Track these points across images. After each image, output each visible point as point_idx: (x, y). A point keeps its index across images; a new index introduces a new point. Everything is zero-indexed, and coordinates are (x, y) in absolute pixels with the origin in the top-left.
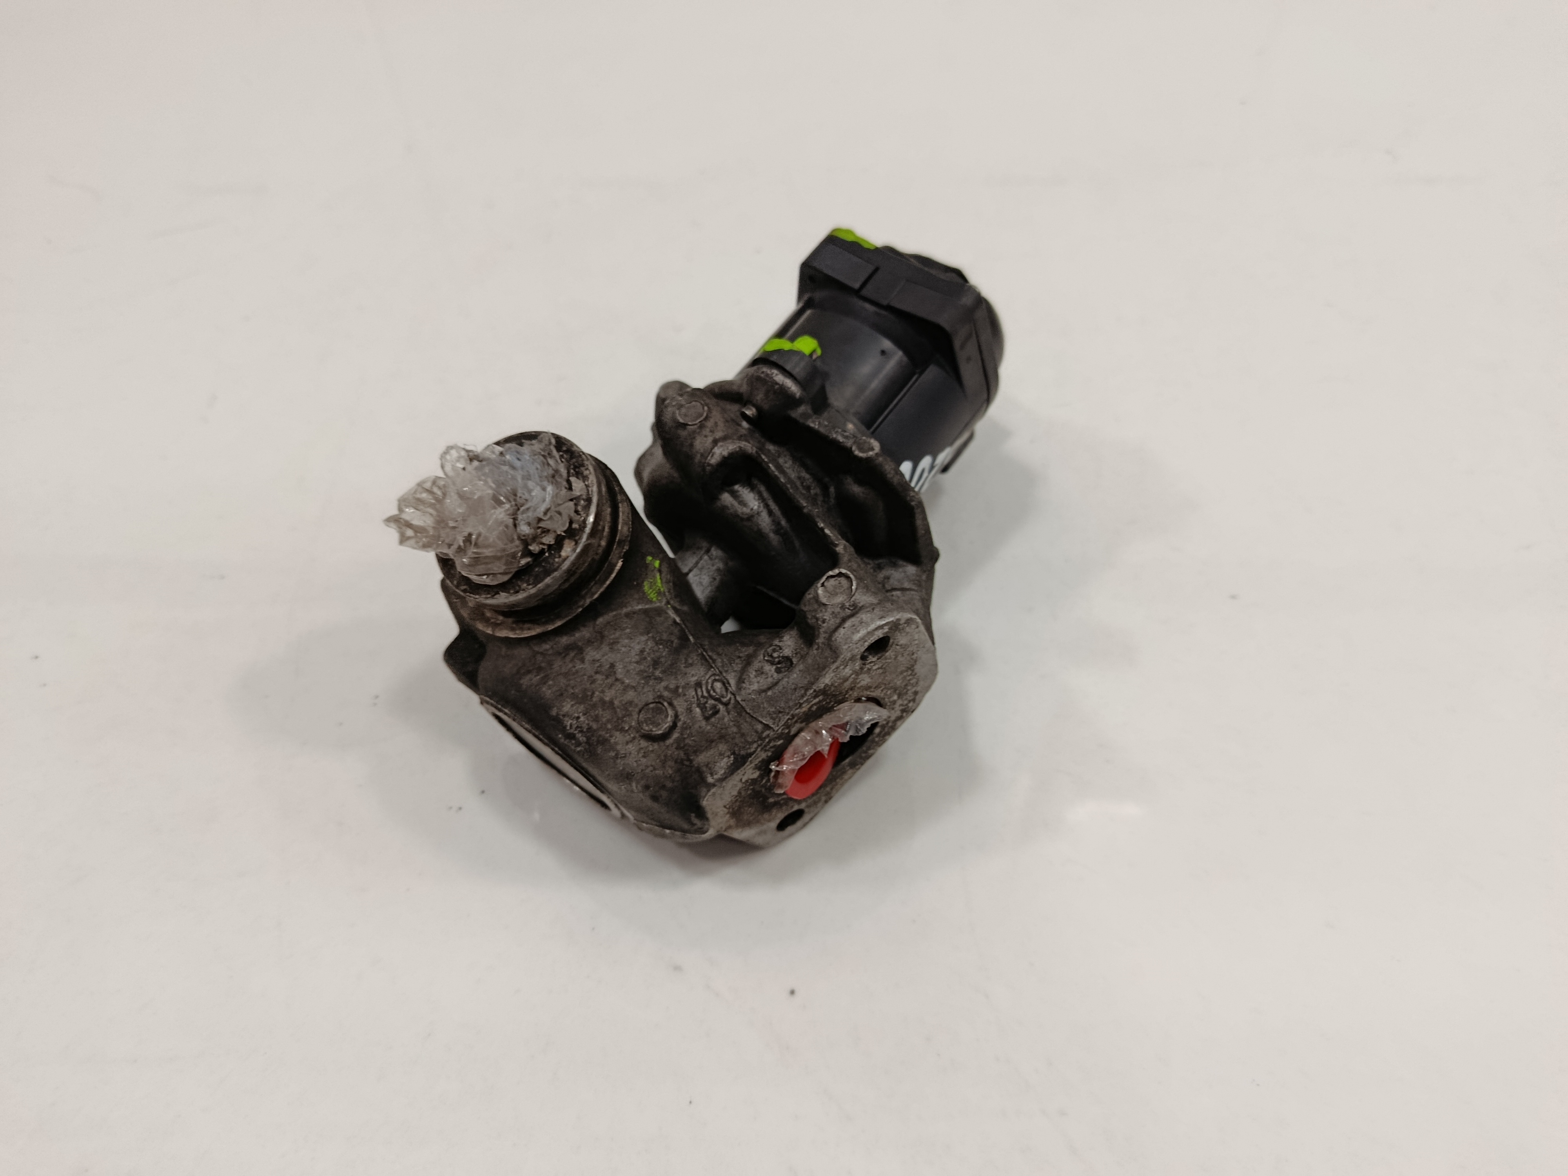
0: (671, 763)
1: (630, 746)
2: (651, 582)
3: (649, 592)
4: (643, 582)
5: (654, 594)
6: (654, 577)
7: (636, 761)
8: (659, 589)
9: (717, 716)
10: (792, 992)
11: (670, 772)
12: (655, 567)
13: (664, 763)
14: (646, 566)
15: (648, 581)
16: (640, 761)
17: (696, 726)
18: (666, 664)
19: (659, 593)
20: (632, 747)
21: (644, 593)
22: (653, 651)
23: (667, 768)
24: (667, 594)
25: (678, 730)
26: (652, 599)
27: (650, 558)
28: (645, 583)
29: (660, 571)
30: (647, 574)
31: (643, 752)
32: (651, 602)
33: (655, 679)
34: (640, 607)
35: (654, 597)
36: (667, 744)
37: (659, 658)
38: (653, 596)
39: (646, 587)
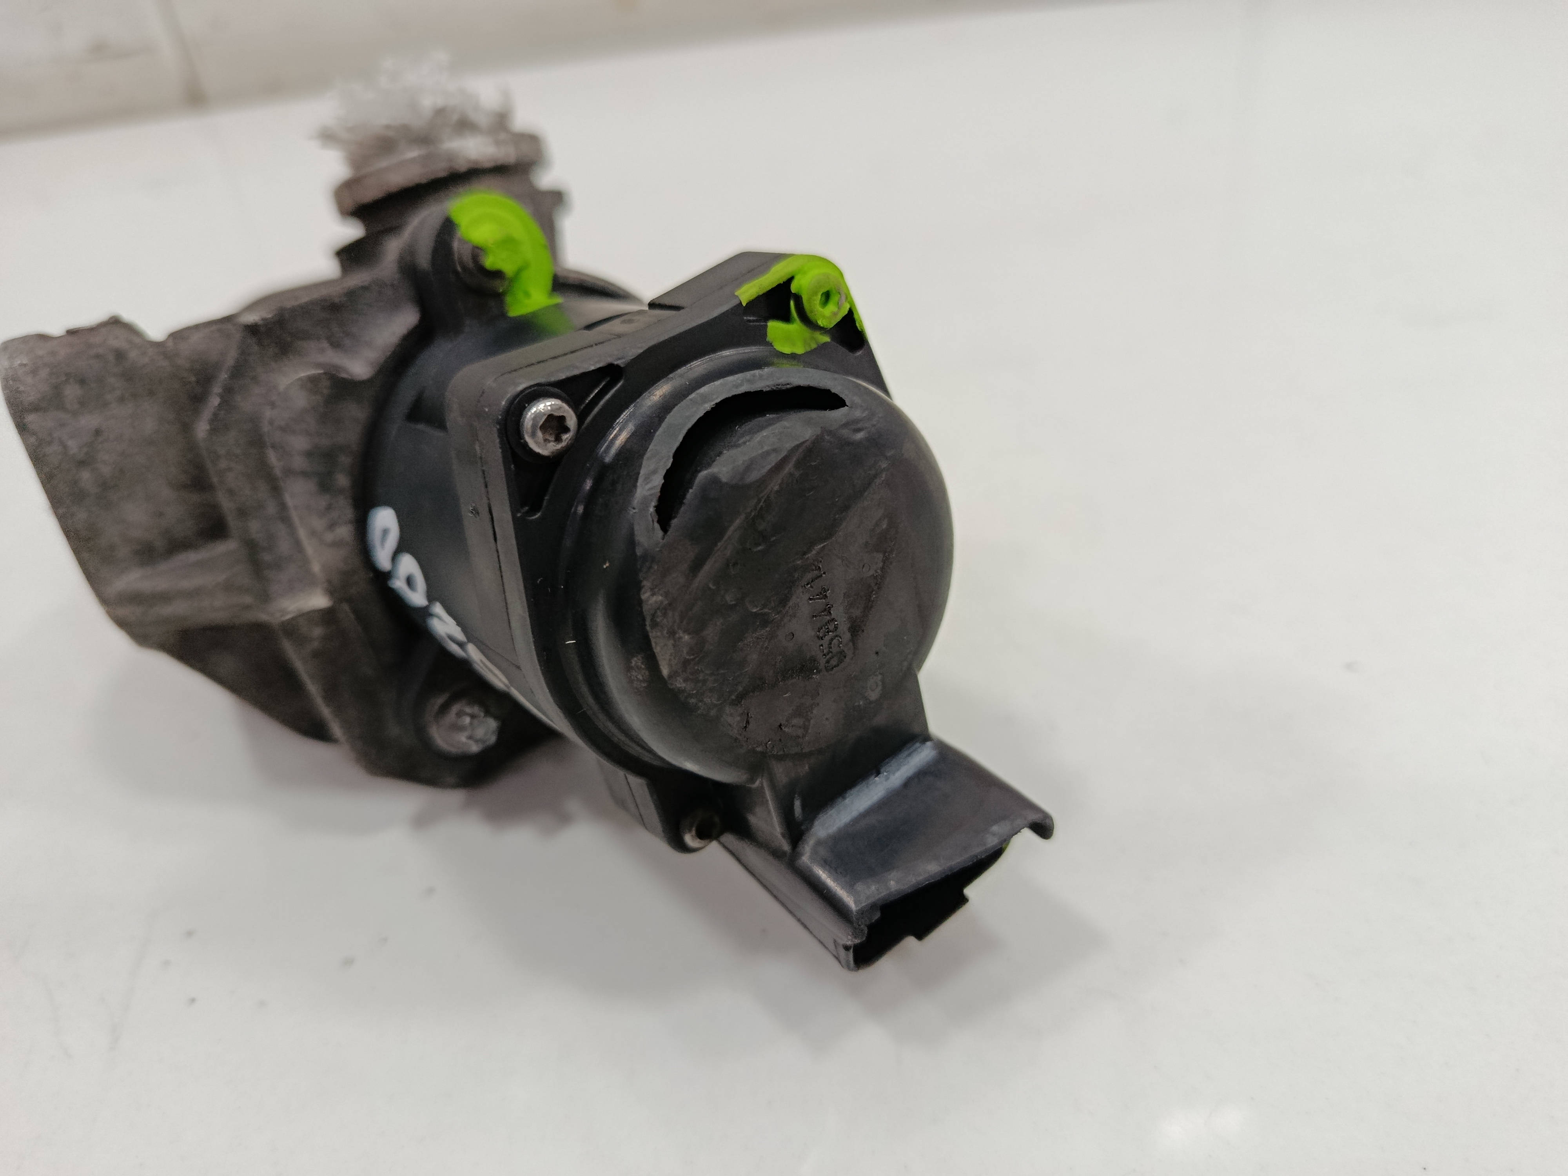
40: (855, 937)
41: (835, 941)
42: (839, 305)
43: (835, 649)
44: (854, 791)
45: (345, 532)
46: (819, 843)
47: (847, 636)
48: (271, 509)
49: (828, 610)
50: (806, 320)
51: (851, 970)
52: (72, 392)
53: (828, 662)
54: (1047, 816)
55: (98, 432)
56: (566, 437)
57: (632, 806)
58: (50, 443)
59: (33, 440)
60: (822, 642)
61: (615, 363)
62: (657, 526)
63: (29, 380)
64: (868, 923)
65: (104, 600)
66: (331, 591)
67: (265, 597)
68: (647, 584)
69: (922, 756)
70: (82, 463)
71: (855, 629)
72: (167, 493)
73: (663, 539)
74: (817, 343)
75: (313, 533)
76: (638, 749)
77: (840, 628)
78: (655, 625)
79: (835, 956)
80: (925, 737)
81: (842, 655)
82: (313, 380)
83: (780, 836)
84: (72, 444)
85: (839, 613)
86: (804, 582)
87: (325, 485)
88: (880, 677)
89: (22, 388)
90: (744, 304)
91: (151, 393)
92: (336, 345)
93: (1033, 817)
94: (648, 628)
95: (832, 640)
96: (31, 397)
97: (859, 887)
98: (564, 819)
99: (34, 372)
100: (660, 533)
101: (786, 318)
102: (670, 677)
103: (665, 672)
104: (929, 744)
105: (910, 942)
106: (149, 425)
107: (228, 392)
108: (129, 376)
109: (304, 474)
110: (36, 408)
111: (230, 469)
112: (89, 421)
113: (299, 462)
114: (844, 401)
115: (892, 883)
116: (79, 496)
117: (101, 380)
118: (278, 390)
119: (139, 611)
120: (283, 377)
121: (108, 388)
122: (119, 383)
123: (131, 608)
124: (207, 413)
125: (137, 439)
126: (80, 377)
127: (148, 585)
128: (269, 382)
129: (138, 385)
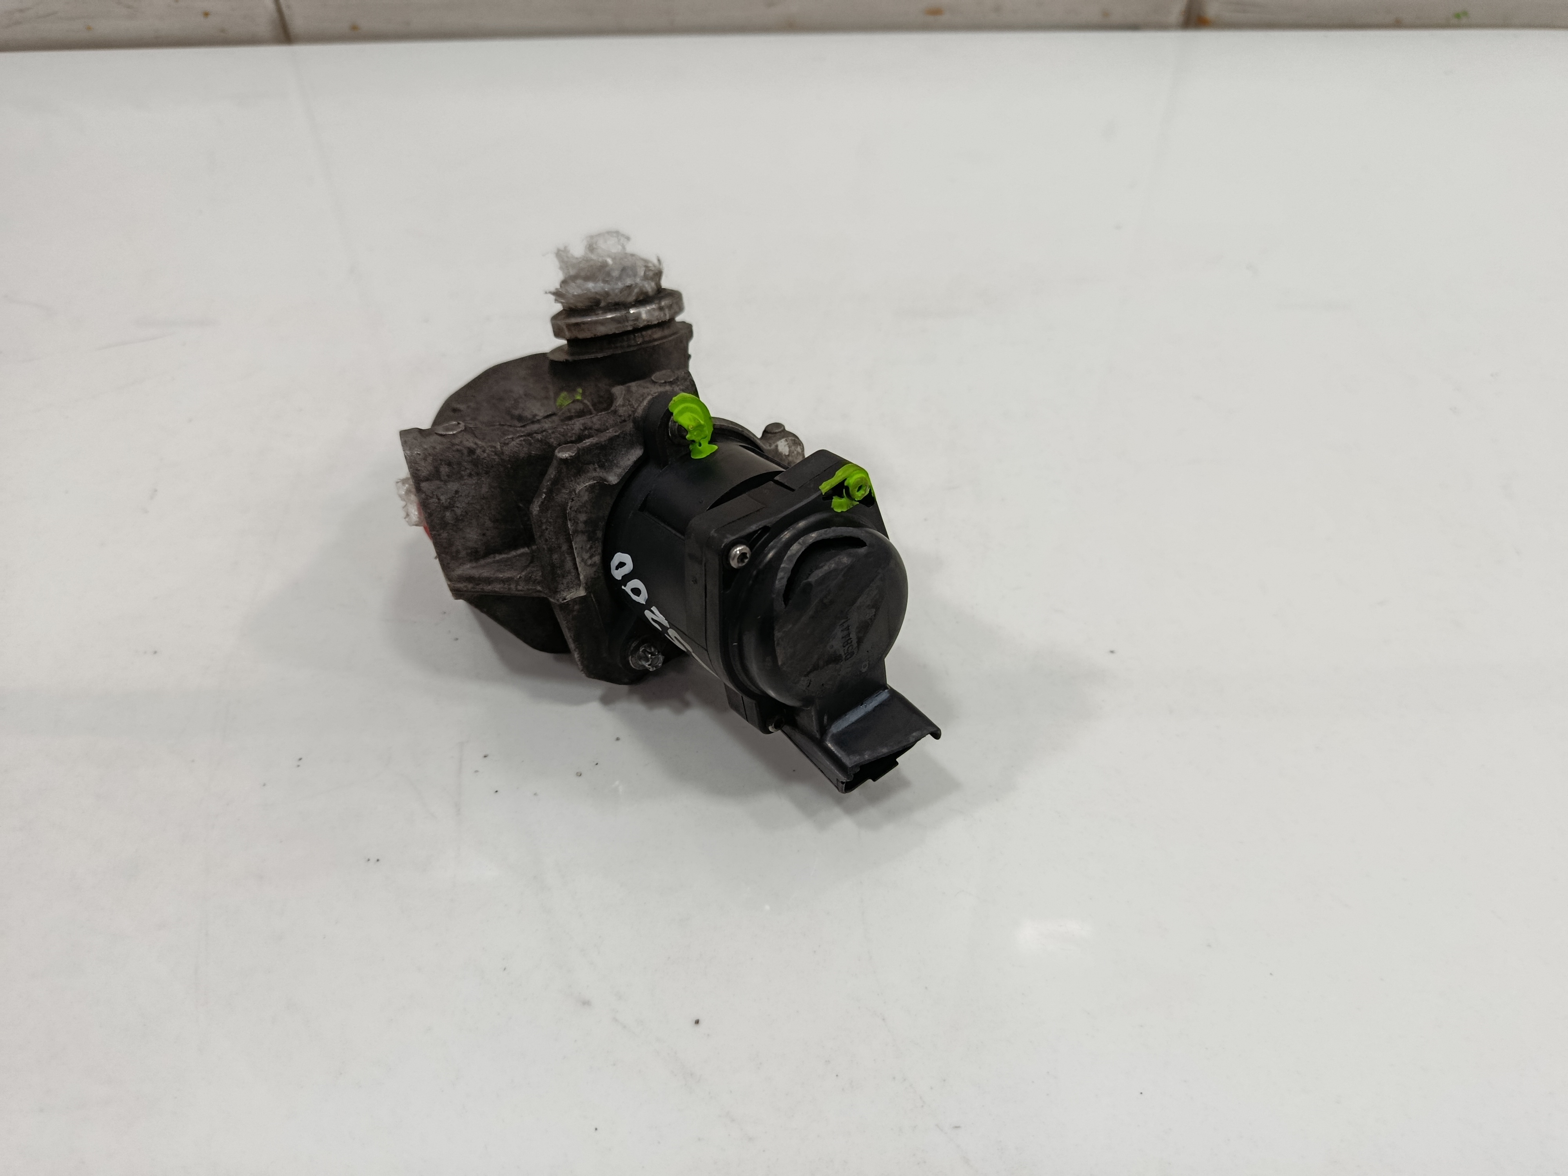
2: (566, 397)
3: (560, 398)
4: (567, 391)
5: (560, 402)
6: (570, 398)
8: (563, 404)
12: (576, 397)
14: (575, 390)
15: (567, 395)
19: (560, 405)
21: (560, 393)
27: (581, 391)
29: (574, 401)
30: (571, 392)
32: (554, 401)
34: (551, 395)
35: (558, 403)
38: (558, 400)
39: (564, 394)
40: (848, 779)
41: (837, 780)
42: (865, 491)
43: (849, 652)
44: (850, 712)
45: (597, 559)
46: (833, 735)
47: (855, 645)
48: (565, 547)
49: (849, 634)
50: (849, 496)
51: (844, 793)
52: (444, 470)
53: (846, 657)
54: (939, 730)
55: (457, 492)
56: (746, 561)
57: (742, 710)
58: (432, 498)
59: (423, 496)
60: (844, 648)
61: (767, 525)
62: (783, 603)
63: (423, 464)
64: (854, 773)
65: (449, 578)
66: (586, 589)
67: (555, 591)
68: (777, 627)
69: (884, 696)
70: (446, 508)
71: (860, 641)
72: (489, 524)
73: (785, 608)
74: (853, 505)
75: (582, 560)
76: (754, 688)
77: (853, 643)
78: (778, 644)
79: (835, 786)
80: (884, 686)
81: (853, 653)
82: (592, 487)
83: (815, 731)
84: (443, 498)
85: (853, 636)
86: (839, 624)
87: (591, 538)
88: (867, 662)
89: (419, 468)
90: (823, 494)
91: (487, 473)
92: (602, 466)
93: (932, 730)
94: (775, 646)
95: (848, 648)
96: (424, 473)
97: (851, 757)
98: (686, 705)
99: (425, 459)
100: (784, 605)
101: (841, 496)
102: (782, 665)
103: (780, 663)
104: (886, 691)
105: (870, 781)
106: (485, 489)
107: (550, 492)
108: (476, 463)
109: (583, 532)
110: (427, 479)
111: (547, 529)
112: (453, 486)
113: (581, 526)
114: (866, 543)
115: (867, 756)
116: (444, 525)
117: (459, 464)
118: (575, 492)
119: (470, 586)
120: (577, 485)
121: (463, 468)
122: (469, 466)
123: (465, 584)
124: (538, 502)
125: (476, 496)
126: (448, 462)
127: (475, 573)
128: (571, 487)
129: (480, 468)
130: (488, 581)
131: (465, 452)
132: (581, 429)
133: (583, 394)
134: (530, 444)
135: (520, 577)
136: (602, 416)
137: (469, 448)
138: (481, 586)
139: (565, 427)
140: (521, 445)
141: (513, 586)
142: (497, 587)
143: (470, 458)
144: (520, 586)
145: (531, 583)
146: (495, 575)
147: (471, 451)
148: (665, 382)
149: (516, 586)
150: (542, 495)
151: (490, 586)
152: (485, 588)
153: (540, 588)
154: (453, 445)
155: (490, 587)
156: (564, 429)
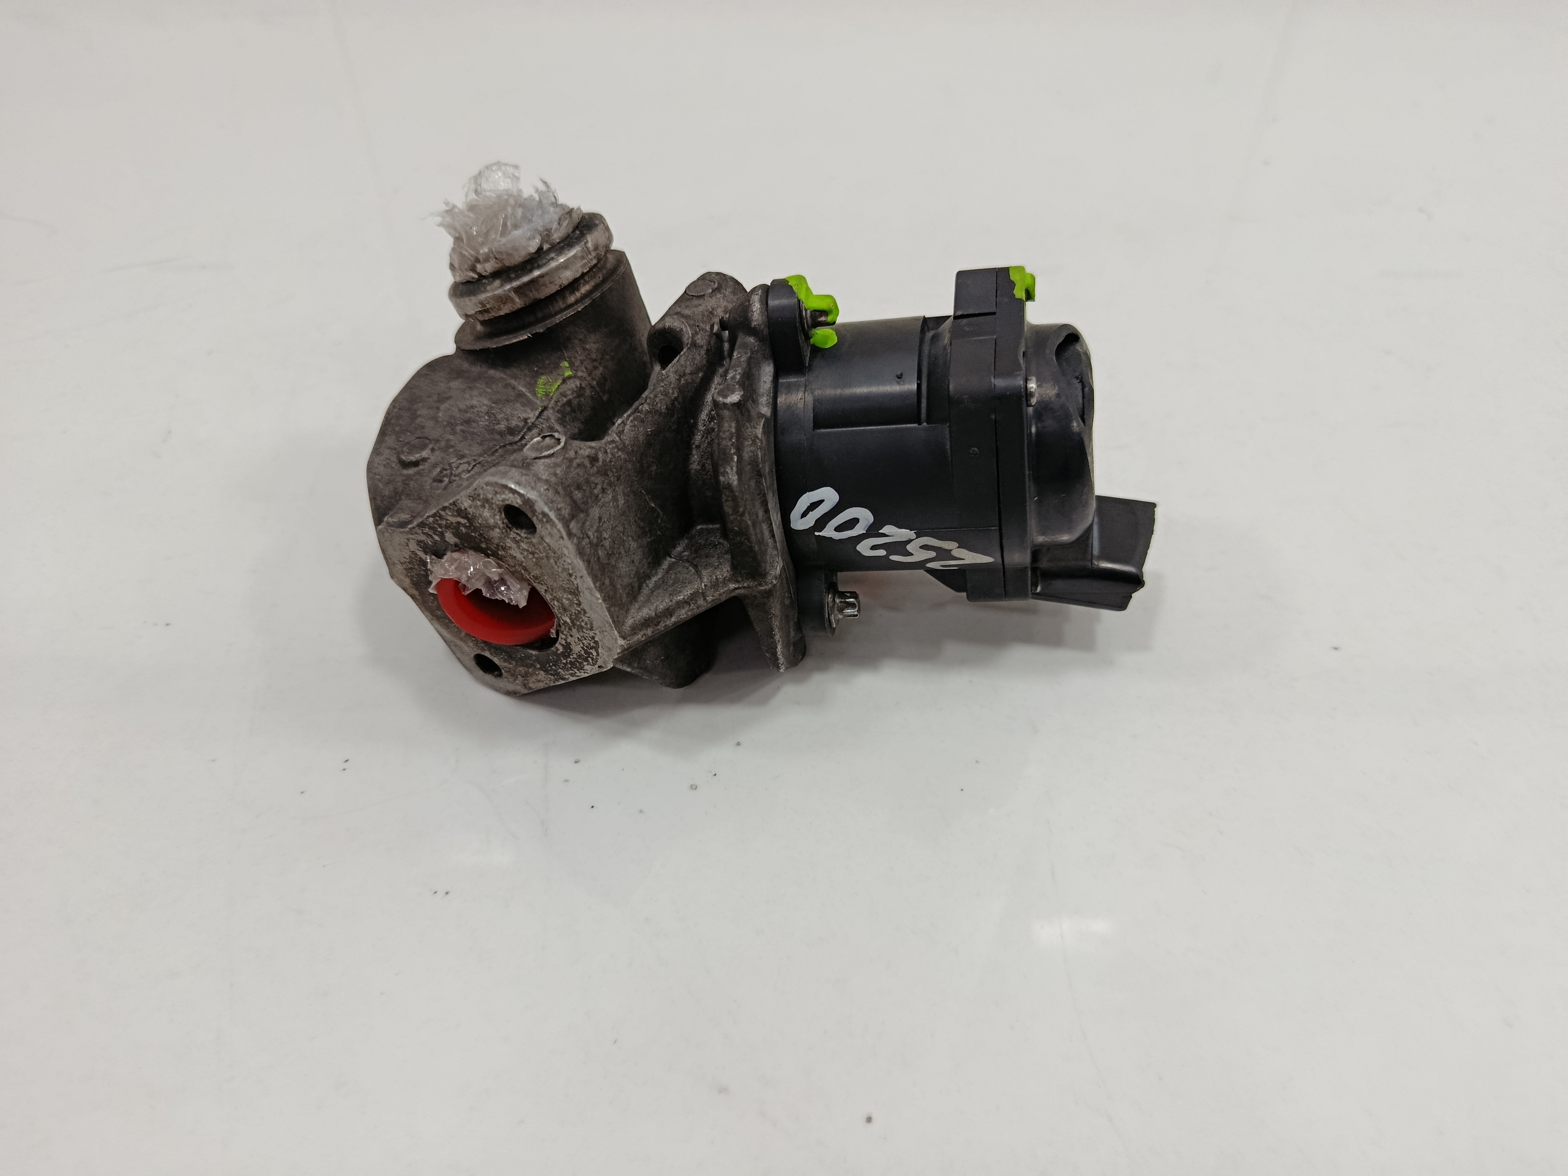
0: (391, 487)
1: (388, 451)
2: (549, 381)
3: (540, 386)
4: (542, 374)
5: (543, 392)
6: (556, 380)
7: (378, 464)
8: (550, 392)
9: (439, 484)
10: (869, 1120)
11: (387, 493)
12: (563, 375)
13: (389, 482)
14: (557, 366)
15: (548, 379)
16: (380, 465)
17: (425, 479)
18: (472, 429)
19: (547, 395)
20: (388, 453)
21: (536, 382)
22: (478, 415)
23: (387, 488)
24: (553, 401)
25: (416, 469)
26: (538, 393)
27: (566, 364)
28: (544, 377)
29: (564, 381)
30: (551, 372)
31: (388, 462)
32: (534, 394)
33: (452, 429)
34: (524, 390)
35: (541, 394)
36: (402, 473)
37: (474, 422)
38: (540, 391)
39: (542, 380)
44: (1093, 529)
46: (1098, 557)
48: (760, 515)
61: (1024, 350)
62: (1081, 421)
66: (782, 558)
67: (765, 575)
73: (1084, 428)
75: (775, 522)
87: (773, 492)
100: (1082, 423)
107: (738, 450)
109: (770, 487)
113: (768, 480)
117: (587, 482)
118: (758, 439)
119: (649, 632)
120: (755, 430)
121: (593, 485)
122: (599, 479)
123: (642, 633)
124: (732, 469)
125: (616, 514)
126: (576, 484)
127: (646, 612)
128: (750, 435)
129: (610, 475)
130: (669, 612)
131: (587, 463)
132: (677, 379)
133: (572, 365)
134: (643, 421)
135: (705, 586)
136: (686, 354)
137: (588, 456)
138: (662, 624)
139: (662, 384)
140: (635, 426)
141: (701, 602)
142: (683, 614)
143: (595, 469)
144: (708, 597)
145: (720, 585)
146: (674, 601)
147: (593, 459)
148: (713, 291)
149: (705, 599)
150: (733, 458)
151: (673, 617)
152: (667, 623)
153: (734, 585)
154: (571, 460)
155: (673, 619)
156: (663, 386)
